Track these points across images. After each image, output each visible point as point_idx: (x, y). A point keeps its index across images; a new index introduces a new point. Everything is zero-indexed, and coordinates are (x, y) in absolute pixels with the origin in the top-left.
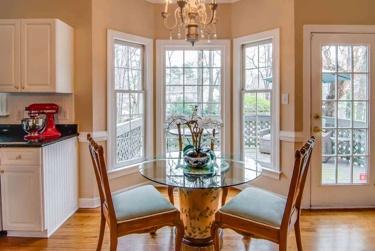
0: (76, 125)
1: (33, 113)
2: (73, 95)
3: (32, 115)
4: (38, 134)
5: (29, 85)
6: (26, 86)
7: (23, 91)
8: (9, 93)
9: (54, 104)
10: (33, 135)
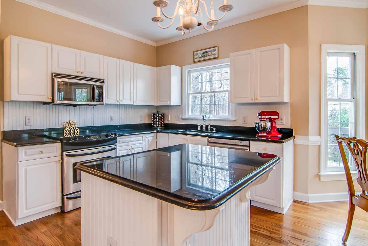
0: (292, 129)
1: (263, 118)
2: (290, 104)
3: (263, 119)
4: (266, 134)
5: (261, 97)
6: (259, 98)
7: (256, 101)
8: (236, 104)
9: (276, 111)
10: (263, 134)
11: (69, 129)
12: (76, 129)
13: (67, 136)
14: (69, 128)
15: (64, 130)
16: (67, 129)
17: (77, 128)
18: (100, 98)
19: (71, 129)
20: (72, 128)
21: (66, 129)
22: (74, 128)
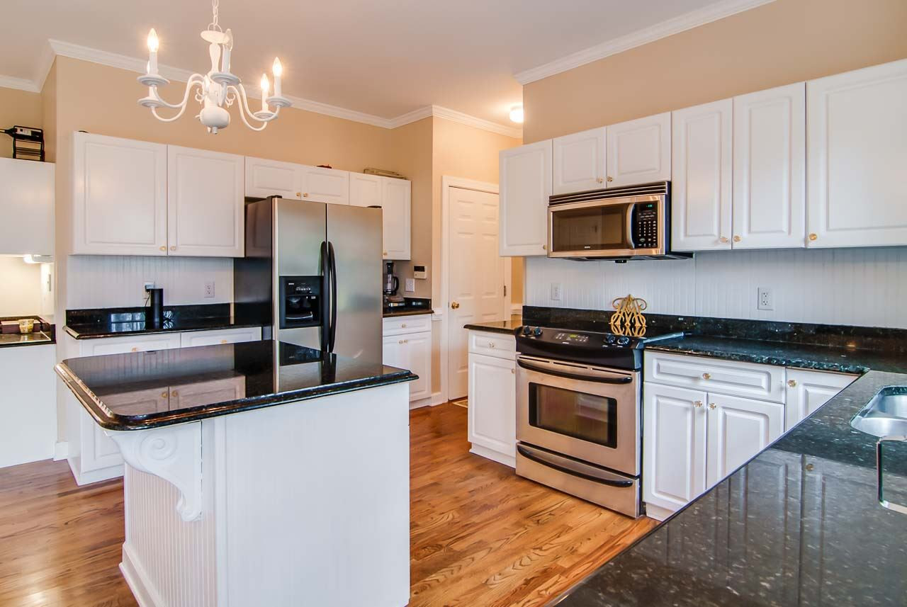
11: (621, 315)
12: (638, 317)
13: (619, 332)
14: (622, 313)
15: (611, 316)
16: (619, 316)
17: (641, 317)
18: (650, 237)
19: (626, 316)
20: (628, 315)
21: (616, 315)
22: (633, 315)
